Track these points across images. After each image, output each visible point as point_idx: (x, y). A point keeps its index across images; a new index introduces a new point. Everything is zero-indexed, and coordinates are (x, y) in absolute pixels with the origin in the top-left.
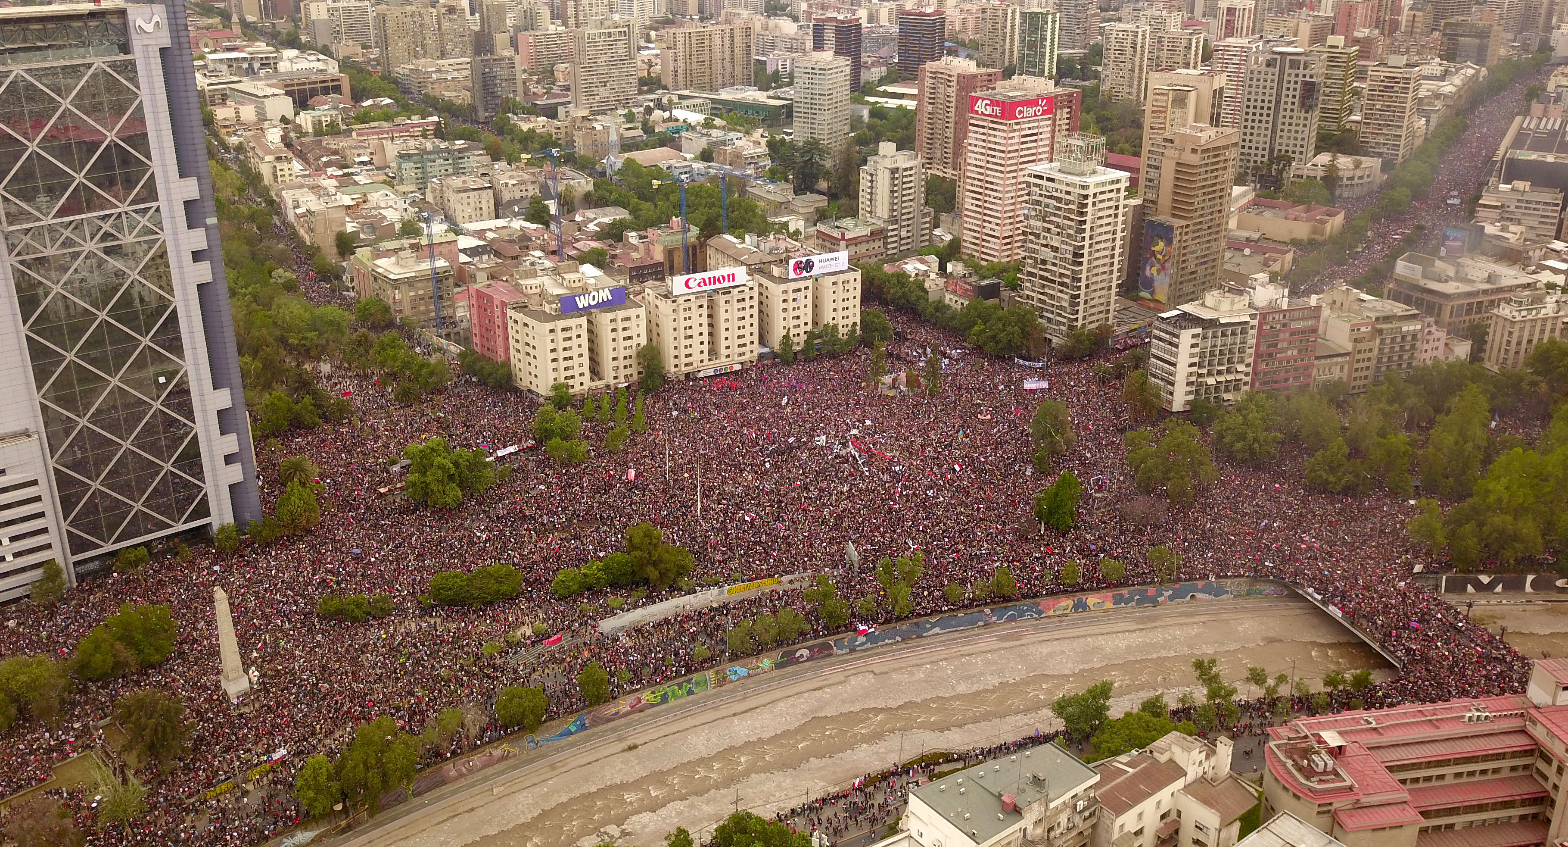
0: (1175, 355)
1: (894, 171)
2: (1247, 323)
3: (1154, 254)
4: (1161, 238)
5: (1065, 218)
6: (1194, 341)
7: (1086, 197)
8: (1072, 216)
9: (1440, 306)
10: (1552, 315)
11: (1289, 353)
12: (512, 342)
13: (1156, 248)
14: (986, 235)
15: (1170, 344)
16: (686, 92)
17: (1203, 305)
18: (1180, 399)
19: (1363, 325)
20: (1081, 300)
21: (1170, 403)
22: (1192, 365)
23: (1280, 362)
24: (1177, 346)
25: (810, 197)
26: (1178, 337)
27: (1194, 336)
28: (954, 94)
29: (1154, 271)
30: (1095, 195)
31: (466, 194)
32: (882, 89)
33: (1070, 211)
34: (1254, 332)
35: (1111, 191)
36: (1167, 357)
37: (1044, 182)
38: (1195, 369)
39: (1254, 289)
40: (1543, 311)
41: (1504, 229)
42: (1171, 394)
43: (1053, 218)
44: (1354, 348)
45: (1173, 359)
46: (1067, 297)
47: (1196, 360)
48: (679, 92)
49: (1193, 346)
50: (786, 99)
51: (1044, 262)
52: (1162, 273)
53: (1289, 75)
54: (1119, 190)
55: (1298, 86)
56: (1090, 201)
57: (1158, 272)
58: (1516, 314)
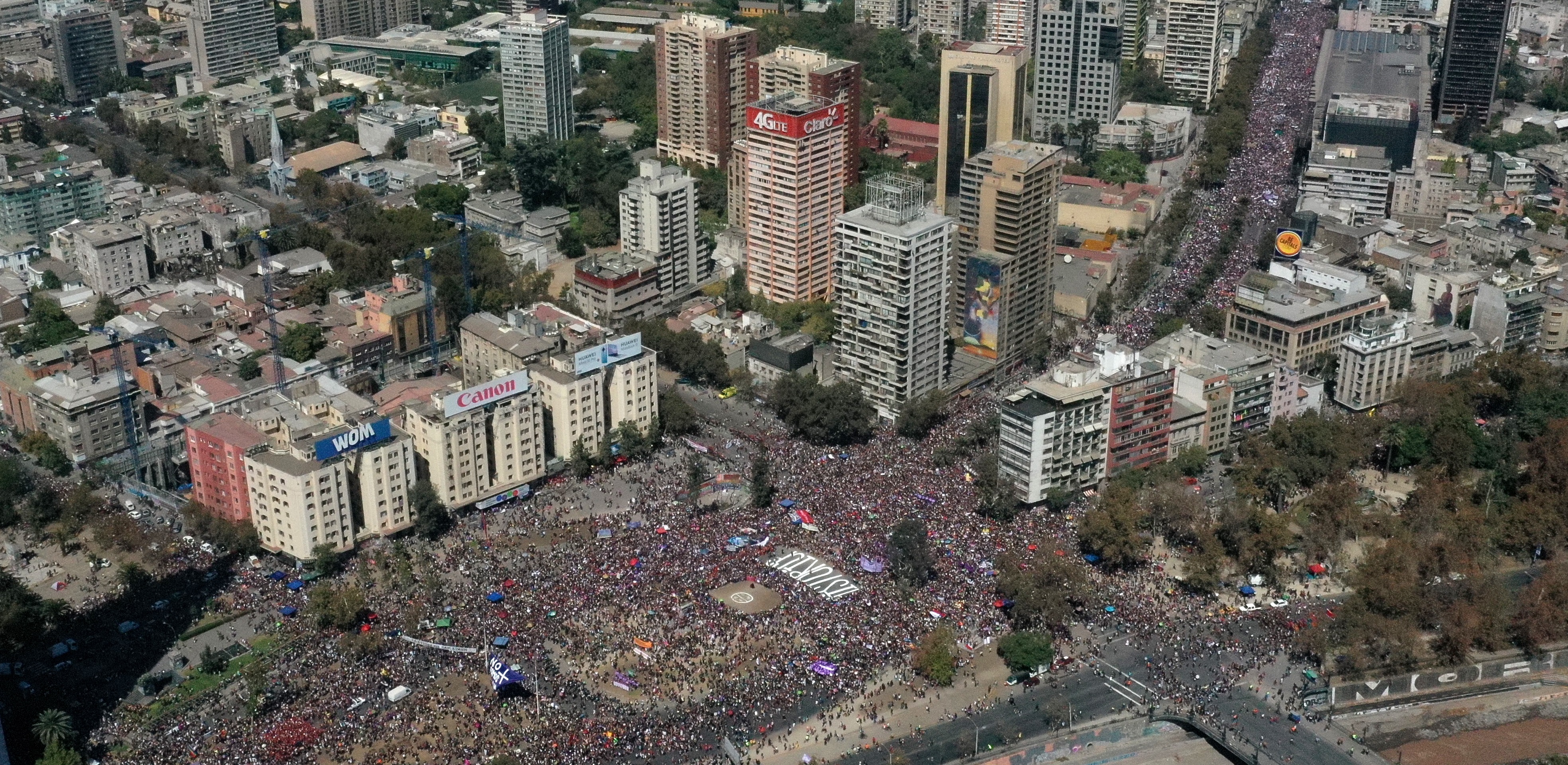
0: (1029, 443)
1: (662, 197)
2: (1100, 397)
3: (978, 296)
4: (985, 277)
5: (886, 275)
6: (1048, 426)
7: (907, 254)
8: (893, 274)
9: (1287, 334)
10: (1400, 342)
11: (1145, 423)
12: (252, 496)
13: (982, 289)
14: (778, 267)
15: (1022, 430)
16: (340, 40)
17: (1051, 379)
18: (1035, 492)
19: (1216, 380)
20: (909, 366)
21: (1026, 494)
22: (1047, 451)
23: (1136, 434)
24: (1030, 433)
25: (548, 212)
26: (1031, 424)
27: (1047, 421)
28: (703, 62)
29: (980, 313)
30: (917, 250)
31: (111, 249)
32: (588, 16)
33: (892, 269)
34: (1108, 406)
35: (934, 241)
36: (1019, 444)
37: (858, 235)
38: (1050, 455)
39: (1103, 352)
40: (1393, 339)
41: (1333, 206)
42: (1027, 484)
43: (870, 275)
44: (1209, 405)
45: (1026, 447)
46: (893, 363)
47: (1050, 445)
48: (331, 40)
49: (1047, 431)
50: (473, 45)
51: (862, 322)
52: (990, 316)
53: (1087, 20)
54: (941, 239)
55: (1098, 32)
56: (912, 258)
57: (985, 315)
58: (1365, 346)
